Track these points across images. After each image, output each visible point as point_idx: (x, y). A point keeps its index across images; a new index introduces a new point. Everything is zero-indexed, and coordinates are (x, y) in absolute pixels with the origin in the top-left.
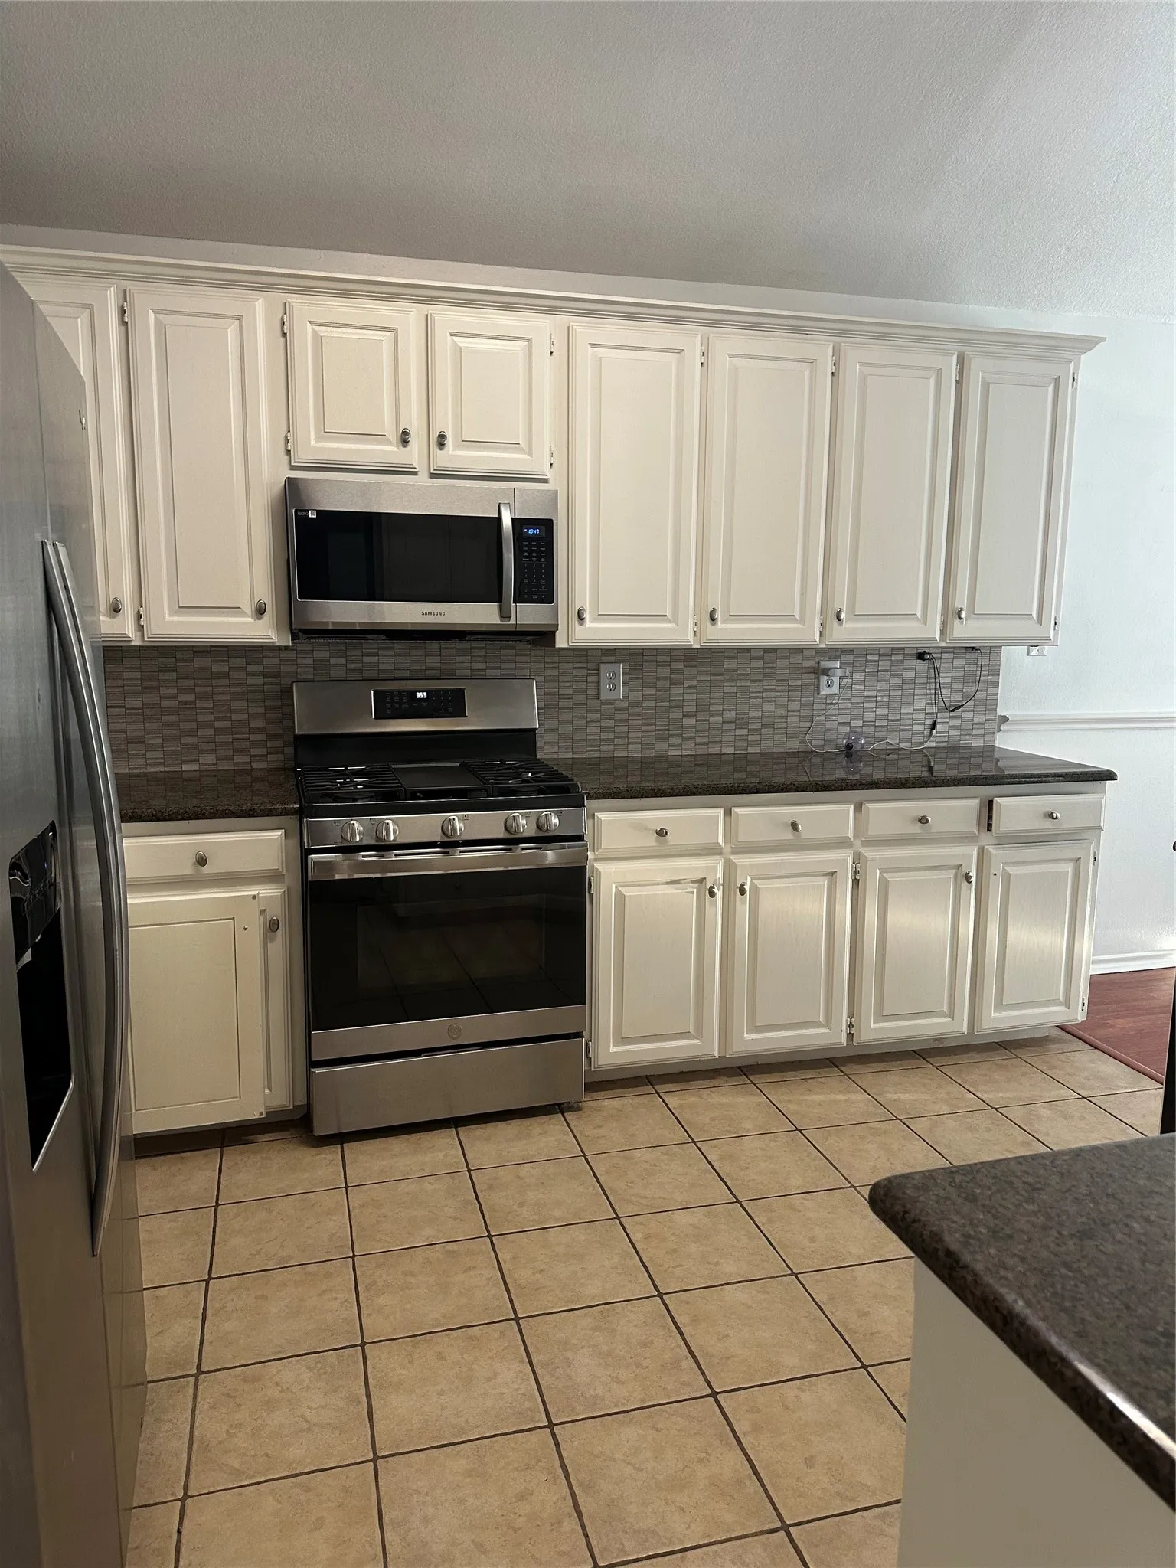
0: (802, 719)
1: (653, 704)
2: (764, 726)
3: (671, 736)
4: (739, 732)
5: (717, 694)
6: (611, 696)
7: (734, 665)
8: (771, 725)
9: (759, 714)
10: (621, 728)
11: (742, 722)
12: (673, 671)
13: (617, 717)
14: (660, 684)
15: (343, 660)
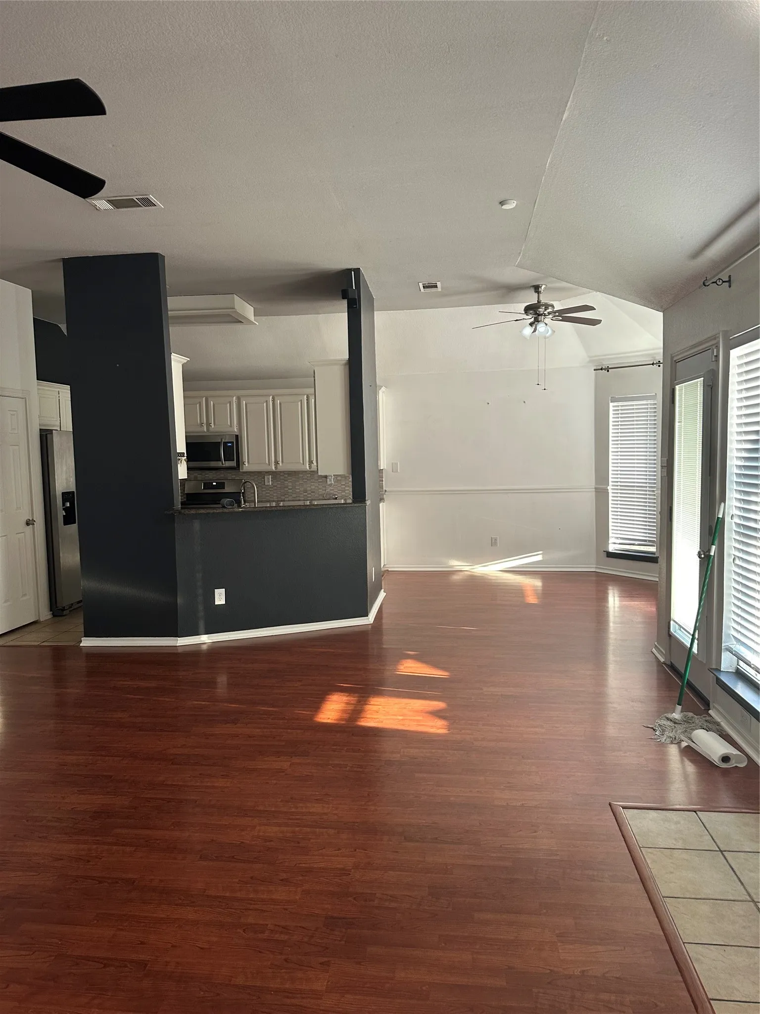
0: (323, 490)
1: (280, 486)
2: (312, 492)
3: (285, 495)
4: (305, 494)
5: (298, 483)
6: (269, 484)
7: (302, 476)
8: (314, 492)
9: (310, 489)
10: (271, 493)
11: (305, 491)
12: (285, 477)
13: (270, 489)
14: (281, 481)
15: (200, 476)
